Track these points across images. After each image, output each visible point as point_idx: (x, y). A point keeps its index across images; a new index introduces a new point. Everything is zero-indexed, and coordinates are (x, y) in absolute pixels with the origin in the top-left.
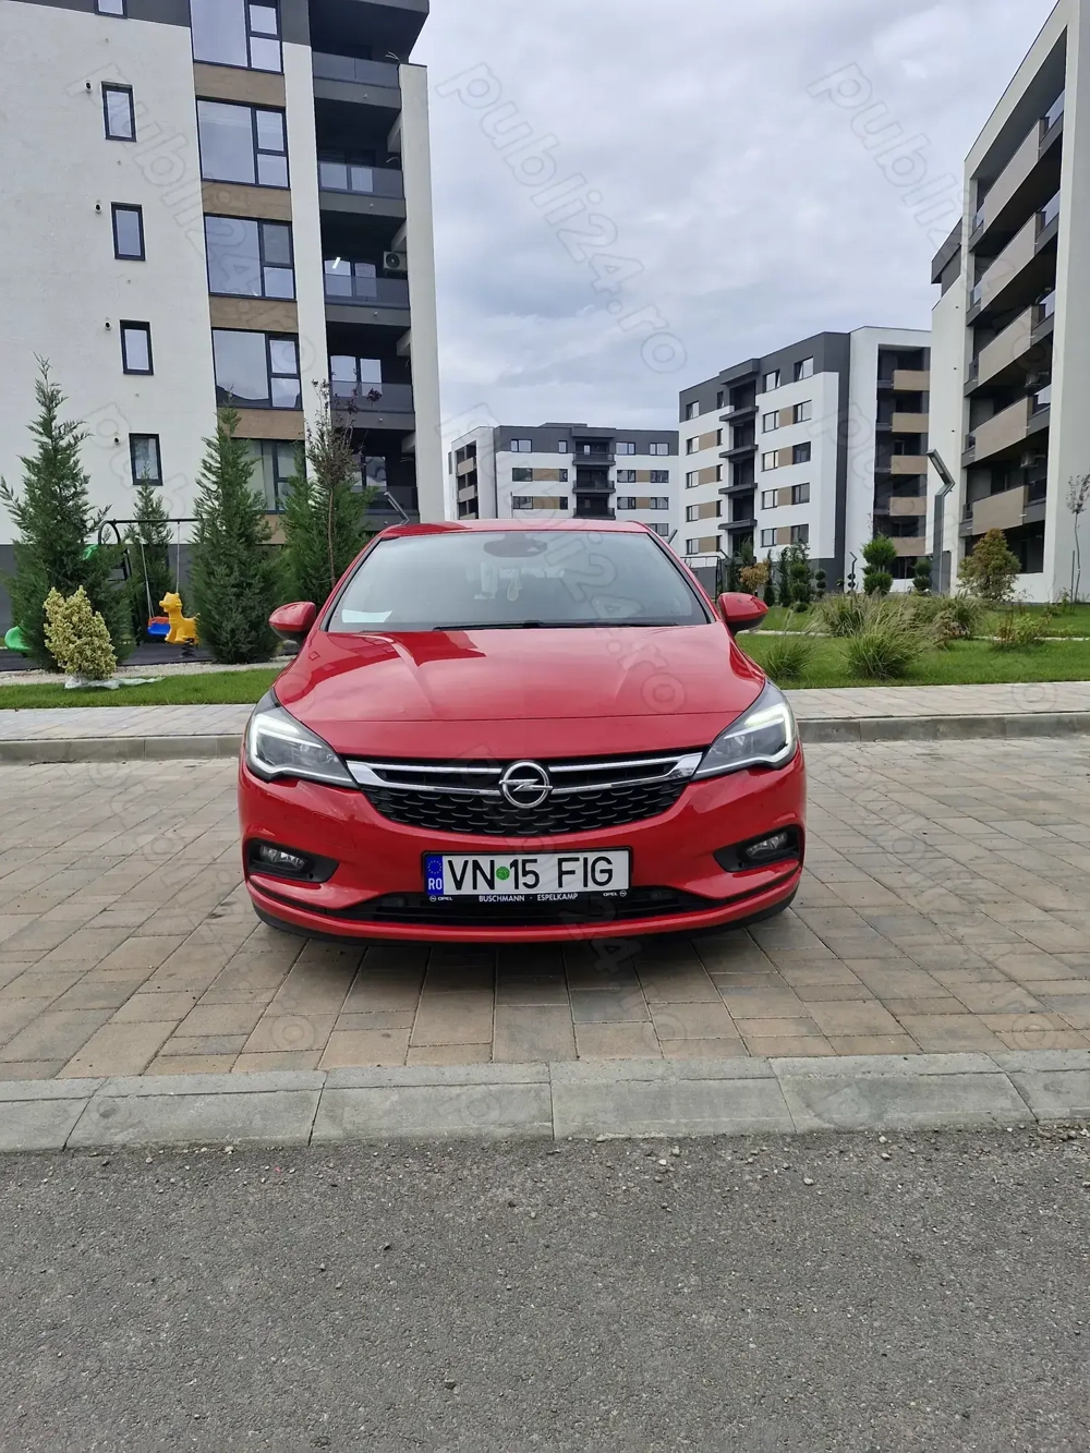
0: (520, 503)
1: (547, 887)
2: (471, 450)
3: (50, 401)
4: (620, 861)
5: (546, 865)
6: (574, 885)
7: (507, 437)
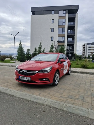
0: (89, 50)
1: (25, 79)
2: (84, 45)
3: (41, 43)
4: (30, 78)
5: (25, 78)
6: (27, 80)
7: (88, 44)
